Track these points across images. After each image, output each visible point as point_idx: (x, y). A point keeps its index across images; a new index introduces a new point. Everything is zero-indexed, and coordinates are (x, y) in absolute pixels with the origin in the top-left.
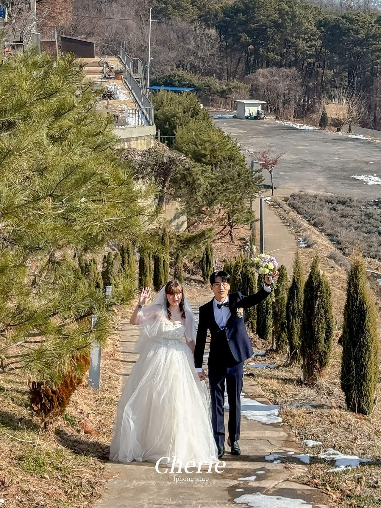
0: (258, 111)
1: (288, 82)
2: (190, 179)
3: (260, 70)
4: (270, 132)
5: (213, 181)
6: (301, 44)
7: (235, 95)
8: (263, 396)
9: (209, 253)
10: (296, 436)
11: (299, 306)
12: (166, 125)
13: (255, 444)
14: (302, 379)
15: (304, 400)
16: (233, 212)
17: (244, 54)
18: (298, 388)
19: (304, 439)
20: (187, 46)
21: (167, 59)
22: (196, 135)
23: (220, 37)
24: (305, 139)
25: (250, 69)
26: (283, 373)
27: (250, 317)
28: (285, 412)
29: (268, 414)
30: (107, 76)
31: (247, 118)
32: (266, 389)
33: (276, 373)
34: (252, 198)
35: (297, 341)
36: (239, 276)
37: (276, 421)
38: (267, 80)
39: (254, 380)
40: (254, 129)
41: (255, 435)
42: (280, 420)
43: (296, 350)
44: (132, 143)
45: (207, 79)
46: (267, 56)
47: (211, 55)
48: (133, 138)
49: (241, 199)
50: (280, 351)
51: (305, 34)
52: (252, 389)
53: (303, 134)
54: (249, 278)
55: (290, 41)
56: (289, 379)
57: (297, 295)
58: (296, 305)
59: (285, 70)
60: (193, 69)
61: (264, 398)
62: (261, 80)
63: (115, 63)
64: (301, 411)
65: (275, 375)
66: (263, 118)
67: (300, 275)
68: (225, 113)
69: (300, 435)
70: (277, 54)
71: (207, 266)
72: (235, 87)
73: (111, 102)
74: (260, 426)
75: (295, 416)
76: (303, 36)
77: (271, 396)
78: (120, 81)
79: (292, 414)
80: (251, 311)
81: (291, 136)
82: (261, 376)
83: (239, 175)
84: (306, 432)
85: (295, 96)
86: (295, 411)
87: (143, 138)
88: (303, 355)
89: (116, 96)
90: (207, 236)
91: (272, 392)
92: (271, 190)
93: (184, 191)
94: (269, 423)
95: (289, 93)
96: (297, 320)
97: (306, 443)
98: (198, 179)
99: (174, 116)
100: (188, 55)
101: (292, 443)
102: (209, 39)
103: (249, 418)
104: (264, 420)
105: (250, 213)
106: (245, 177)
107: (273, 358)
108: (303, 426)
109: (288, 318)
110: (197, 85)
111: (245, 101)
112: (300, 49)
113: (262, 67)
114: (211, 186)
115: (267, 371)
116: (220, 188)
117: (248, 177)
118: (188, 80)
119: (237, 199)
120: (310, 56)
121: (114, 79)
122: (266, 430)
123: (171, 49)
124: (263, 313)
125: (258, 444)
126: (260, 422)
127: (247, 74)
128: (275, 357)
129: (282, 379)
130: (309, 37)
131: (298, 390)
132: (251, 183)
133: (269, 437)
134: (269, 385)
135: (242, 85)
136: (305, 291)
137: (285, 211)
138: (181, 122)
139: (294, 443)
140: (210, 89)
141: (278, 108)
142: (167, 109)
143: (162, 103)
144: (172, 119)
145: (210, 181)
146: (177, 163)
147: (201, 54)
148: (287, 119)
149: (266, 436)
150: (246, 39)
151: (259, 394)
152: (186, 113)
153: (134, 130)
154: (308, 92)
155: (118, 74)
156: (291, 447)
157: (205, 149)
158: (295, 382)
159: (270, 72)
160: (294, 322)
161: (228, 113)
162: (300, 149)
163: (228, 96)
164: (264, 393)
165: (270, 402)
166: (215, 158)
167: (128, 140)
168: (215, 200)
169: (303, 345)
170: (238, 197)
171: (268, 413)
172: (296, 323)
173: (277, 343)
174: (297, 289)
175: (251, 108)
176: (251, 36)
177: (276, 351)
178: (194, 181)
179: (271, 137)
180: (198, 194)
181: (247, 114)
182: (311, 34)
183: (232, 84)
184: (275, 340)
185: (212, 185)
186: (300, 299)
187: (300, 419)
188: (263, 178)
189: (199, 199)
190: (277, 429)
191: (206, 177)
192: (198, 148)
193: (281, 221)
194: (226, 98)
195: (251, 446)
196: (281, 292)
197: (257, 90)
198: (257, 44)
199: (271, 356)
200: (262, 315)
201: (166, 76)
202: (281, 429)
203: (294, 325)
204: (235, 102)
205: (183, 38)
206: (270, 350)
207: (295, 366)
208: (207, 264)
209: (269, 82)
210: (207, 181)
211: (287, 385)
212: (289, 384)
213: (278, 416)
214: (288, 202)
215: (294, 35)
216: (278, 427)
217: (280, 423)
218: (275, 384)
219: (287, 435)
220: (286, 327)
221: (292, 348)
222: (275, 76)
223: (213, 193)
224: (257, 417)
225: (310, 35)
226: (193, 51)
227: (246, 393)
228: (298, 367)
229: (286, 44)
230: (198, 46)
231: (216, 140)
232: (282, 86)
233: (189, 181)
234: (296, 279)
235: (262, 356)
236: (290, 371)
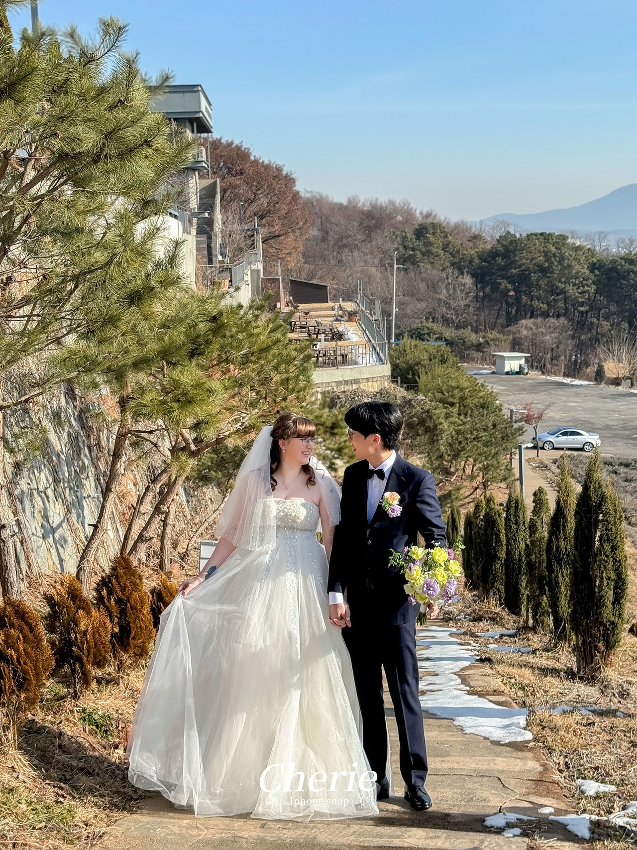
0: (520, 365)
1: (557, 334)
2: (430, 424)
3: (523, 321)
4: (536, 387)
5: (460, 427)
6: (571, 291)
7: (493, 348)
8: (502, 693)
9: (456, 516)
10: (561, 771)
11: (566, 544)
12: (409, 374)
13: (469, 785)
14: (575, 670)
15: (577, 703)
16: (486, 469)
17: (504, 306)
18: (567, 684)
19: (578, 778)
20: (438, 296)
21: (415, 310)
22: (443, 382)
23: (477, 287)
24: (577, 395)
25: (511, 320)
26: (543, 661)
27: (497, 581)
28: (538, 721)
29: (506, 724)
30: (339, 318)
31: (508, 373)
32: (510, 682)
33: (531, 659)
34: (511, 456)
35: (565, 608)
36: (482, 520)
37: (519, 739)
38: (531, 332)
39: (491, 668)
40: (516, 385)
41: (473, 766)
42: (529, 736)
43: (565, 624)
44: (361, 385)
45: (460, 332)
46: (531, 305)
47: (465, 305)
48: (363, 379)
49: (497, 454)
50: (539, 629)
51: (575, 279)
52: (484, 681)
53: (575, 390)
54: (495, 521)
55: (557, 288)
56: (552, 670)
57: (564, 526)
58: (562, 543)
59: (552, 321)
60: (446, 321)
61: (503, 695)
62: (525, 332)
63: (349, 306)
64: (571, 720)
65: (529, 663)
66: (527, 373)
67: (568, 496)
68: (482, 369)
69: (569, 768)
70: (543, 303)
71: (453, 532)
72: (492, 340)
73: (339, 343)
74: (487, 748)
75: (558, 730)
76: (574, 280)
77: (519, 694)
78: (354, 324)
79: (552, 725)
80: (498, 572)
81: (560, 392)
82: (504, 662)
83: (494, 426)
84: (582, 762)
85: (565, 351)
86: (559, 721)
87: (375, 380)
88: (575, 629)
89: (346, 337)
90: (453, 497)
91: (520, 688)
92: (536, 451)
93: (423, 439)
94: (507, 741)
95: (558, 347)
96: (565, 571)
97: (582, 788)
98: (441, 424)
99: (418, 364)
100: (439, 306)
101: (550, 786)
102: (463, 288)
103: (468, 731)
104: (497, 734)
105: (509, 470)
106: (502, 428)
107: (528, 640)
108: (575, 750)
109: (550, 569)
110: (449, 338)
111: (505, 354)
112: (570, 296)
113: (525, 318)
114: (457, 434)
115: (515, 657)
116: (469, 436)
117: (506, 428)
118: (439, 333)
119: (492, 454)
120: (582, 304)
121: (347, 321)
122: (498, 755)
123: (419, 300)
124: (513, 571)
125: (477, 786)
126: (486, 738)
127: (507, 326)
128: (531, 637)
129: (540, 669)
130: (581, 282)
131: (567, 687)
132: (510, 435)
133: (503, 772)
134: (517, 677)
135: (501, 336)
136: (577, 513)
137: (553, 473)
138: (427, 370)
139: (556, 785)
140: (464, 342)
141: (545, 365)
142: (410, 358)
143: (405, 351)
144: (416, 368)
145: (456, 428)
146: (414, 404)
147: (453, 304)
148: (555, 374)
149: (495, 767)
150: (506, 287)
151: (495, 689)
152: (433, 361)
153: (364, 369)
154: (580, 347)
155: (351, 316)
156: (548, 794)
157: (452, 396)
158: (562, 673)
159: (534, 324)
160: (560, 575)
161: (486, 369)
162: (572, 406)
163: (485, 350)
164: (503, 688)
165: (513, 704)
166: (465, 406)
167: (356, 381)
168: (462, 451)
169: (574, 612)
170: (493, 451)
171: (506, 721)
172: (563, 576)
173: (534, 618)
174: (564, 517)
175: (512, 362)
176: (512, 282)
177: (534, 629)
178: (435, 426)
179: (536, 393)
180: (441, 442)
181: (507, 369)
182: (583, 278)
183: (490, 336)
184: (530, 611)
185: (458, 432)
186: (570, 533)
187: (569, 736)
188: (524, 429)
189: (443, 448)
190: (520, 754)
191: (451, 423)
192: (444, 395)
193: (549, 485)
194: (483, 352)
195: (459, 791)
196: (540, 528)
197: (519, 344)
198: (520, 292)
199: (524, 636)
200: (513, 575)
201: (414, 329)
202: (530, 755)
203: (560, 578)
204: (494, 356)
205: (433, 287)
206: (524, 628)
207: (563, 650)
208: (453, 530)
209: (534, 334)
210: (453, 426)
211: (548, 678)
212: (552, 676)
213: (525, 729)
214: (557, 463)
215: (563, 279)
216: (523, 751)
217: (529, 742)
218: (528, 676)
219: (540, 769)
220: (547, 583)
221: (558, 621)
222: (540, 327)
223: (460, 443)
224: (483, 728)
225: (581, 279)
226: (445, 301)
227: (471, 687)
228: (568, 651)
229: (554, 290)
230: (450, 295)
231: (466, 386)
232: (549, 339)
233: (429, 427)
234: (562, 502)
235: (510, 636)
236: (554, 658)
